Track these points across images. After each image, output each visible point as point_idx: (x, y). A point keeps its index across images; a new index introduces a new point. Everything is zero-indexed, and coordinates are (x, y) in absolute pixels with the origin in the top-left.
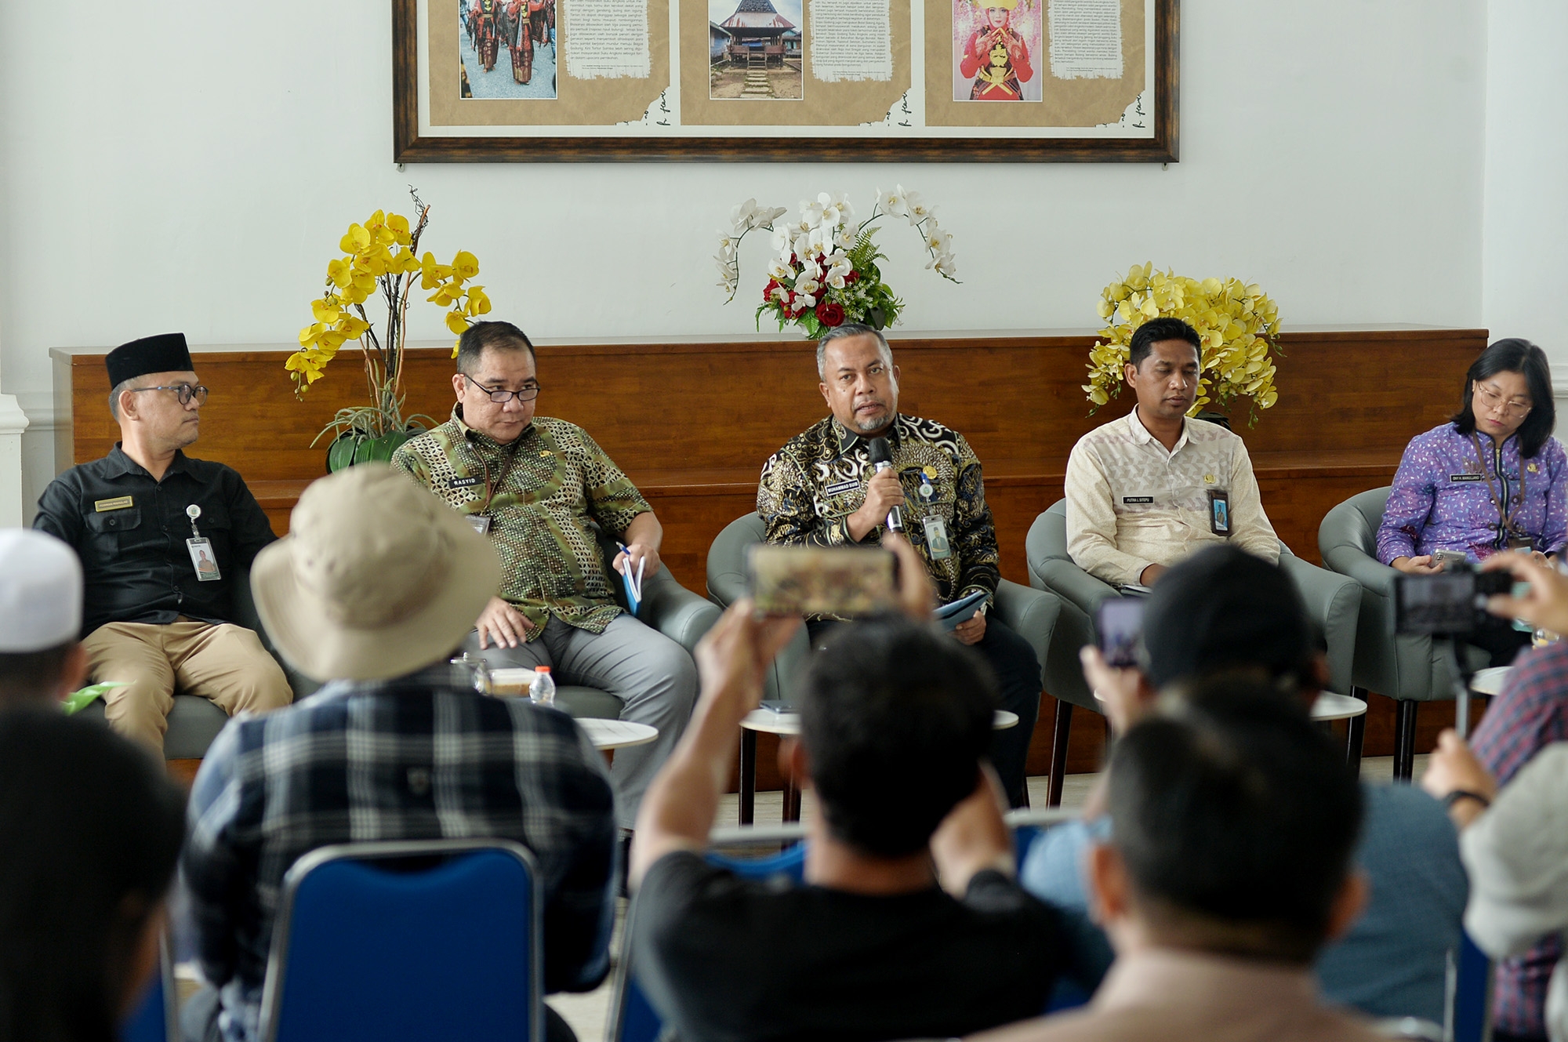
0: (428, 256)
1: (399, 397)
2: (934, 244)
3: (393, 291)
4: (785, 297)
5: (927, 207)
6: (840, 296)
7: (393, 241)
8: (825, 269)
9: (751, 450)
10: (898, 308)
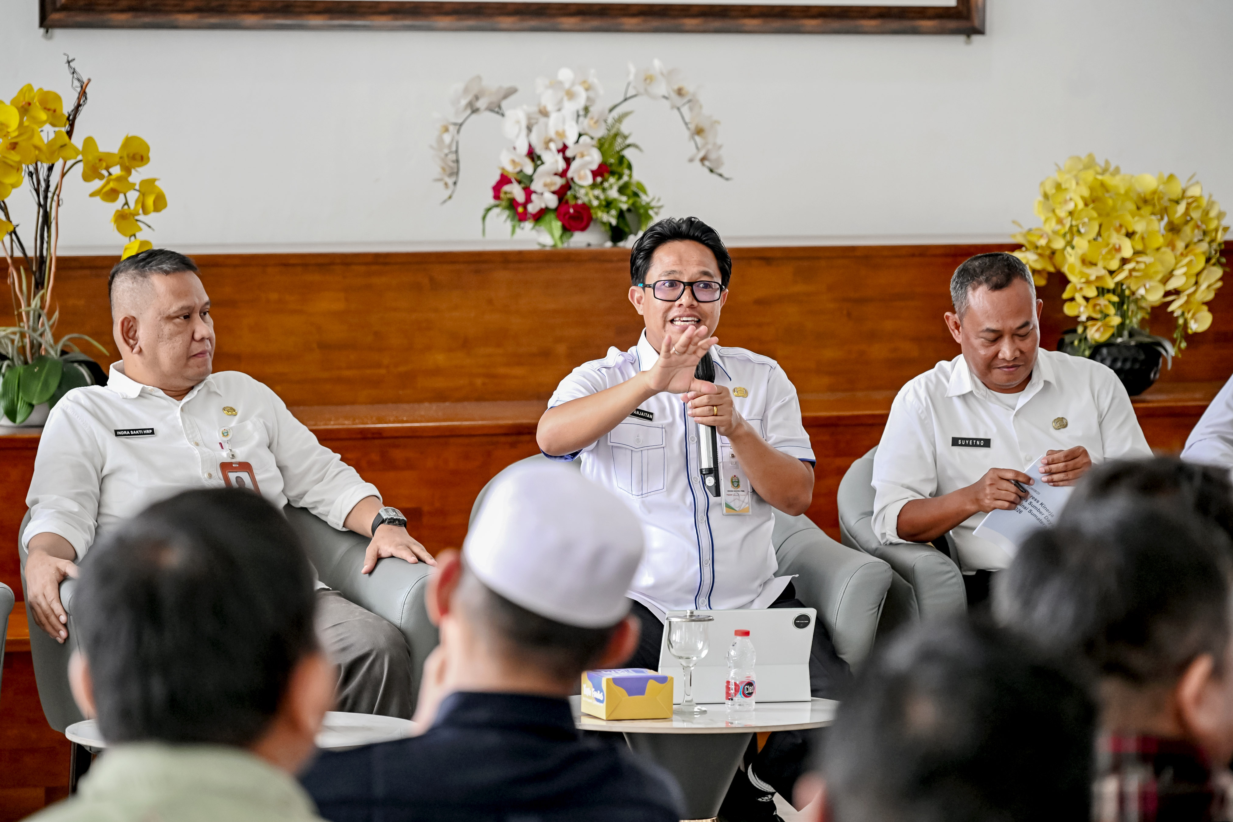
0: (89, 142)
1: (50, 315)
2: (699, 131)
3: (43, 184)
4: (519, 195)
5: (690, 87)
6: (587, 194)
7: (44, 122)
8: (568, 161)
9: (479, 382)
10: (656, 210)
